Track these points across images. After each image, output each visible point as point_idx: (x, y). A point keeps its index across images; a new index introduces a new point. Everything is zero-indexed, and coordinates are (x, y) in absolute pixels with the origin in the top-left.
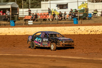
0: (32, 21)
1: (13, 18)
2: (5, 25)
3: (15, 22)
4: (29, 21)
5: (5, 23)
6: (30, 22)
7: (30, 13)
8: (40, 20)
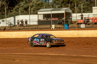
0: (84, 25)
1: (67, 22)
2: (60, 28)
3: (68, 25)
4: (81, 25)
5: (60, 26)
6: (83, 26)
7: (82, 18)
8: (92, 23)
